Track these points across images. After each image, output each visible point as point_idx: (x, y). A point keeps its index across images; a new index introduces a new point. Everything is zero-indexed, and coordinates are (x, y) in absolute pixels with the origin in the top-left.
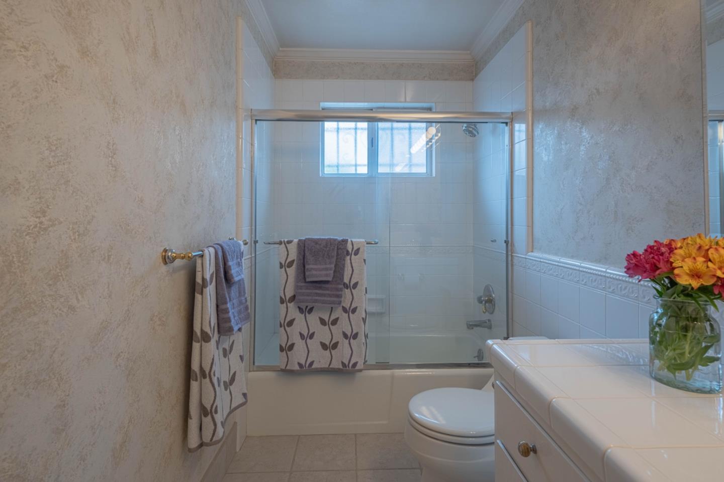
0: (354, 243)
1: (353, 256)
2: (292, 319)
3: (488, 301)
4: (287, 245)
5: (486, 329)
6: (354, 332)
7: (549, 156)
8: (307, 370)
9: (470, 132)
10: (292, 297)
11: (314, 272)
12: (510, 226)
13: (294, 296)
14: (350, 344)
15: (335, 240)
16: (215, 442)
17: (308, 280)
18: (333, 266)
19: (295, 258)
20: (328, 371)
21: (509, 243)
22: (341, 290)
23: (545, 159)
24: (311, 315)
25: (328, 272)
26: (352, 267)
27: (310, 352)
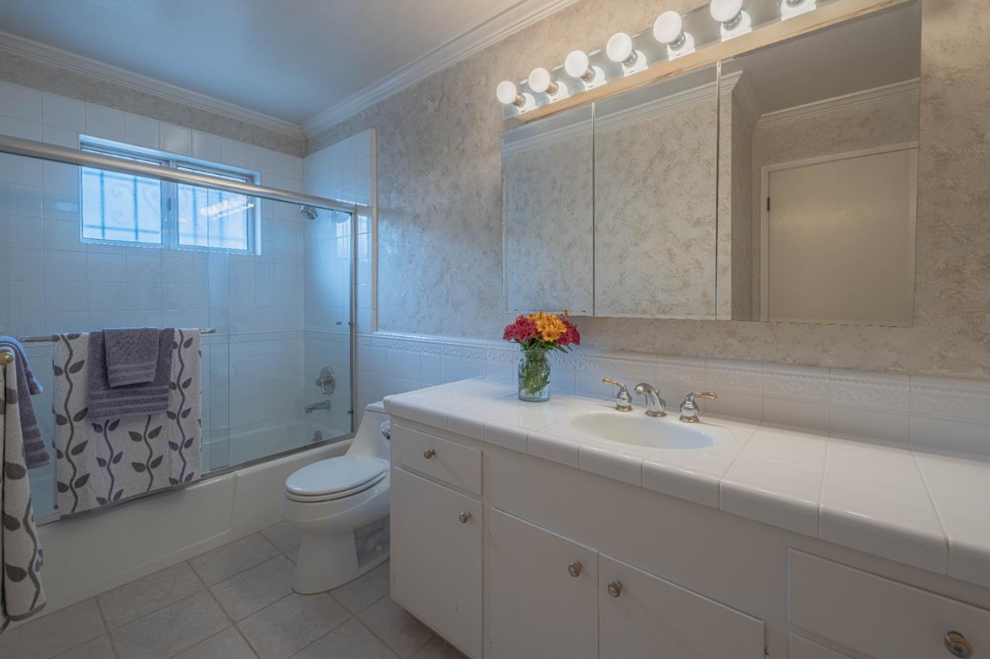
0: (183, 333)
1: (182, 348)
2: (82, 442)
3: (328, 382)
4: (70, 342)
5: (324, 410)
6: (187, 438)
7: (393, 250)
8: (114, 503)
9: (309, 214)
10: (82, 411)
11: (125, 374)
12: (354, 309)
13: (86, 410)
14: (181, 455)
15: (155, 330)
16: (38, 608)
17: (112, 385)
18: (154, 363)
19: (85, 358)
20: (149, 496)
21: (353, 325)
22: (166, 391)
23: (390, 252)
24: (115, 431)
25: (148, 371)
26: (181, 361)
27: (116, 480)
